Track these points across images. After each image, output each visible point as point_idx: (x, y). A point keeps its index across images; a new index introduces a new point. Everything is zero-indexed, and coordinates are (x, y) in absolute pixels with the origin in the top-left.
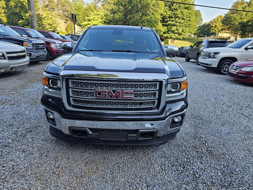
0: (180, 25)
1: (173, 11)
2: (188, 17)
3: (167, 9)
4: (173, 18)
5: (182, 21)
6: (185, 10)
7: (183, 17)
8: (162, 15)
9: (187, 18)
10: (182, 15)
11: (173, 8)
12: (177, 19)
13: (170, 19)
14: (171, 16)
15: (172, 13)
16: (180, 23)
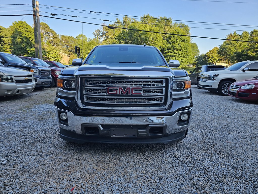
0: (179, 56)
1: (170, 44)
2: (185, 48)
3: (165, 42)
4: (171, 50)
5: (180, 52)
6: (182, 42)
7: (181, 48)
8: (160, 47)
9: (184, 49)
10: (180, 47)
11: (171, 41)
12: (175, 51)
13: (169, 51)
14: (169, 48)
15: (170, 45)
16: (178, 54)
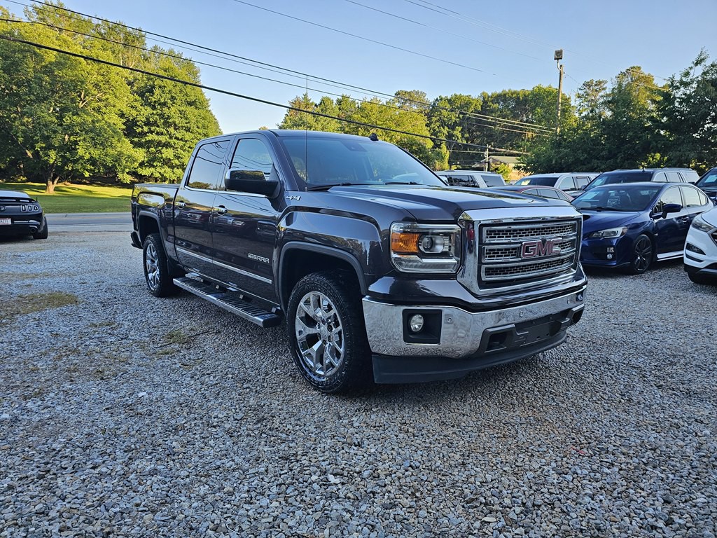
0: (184, 145)
1: (154, 108)
2: (200, 125)
3: (136, 100)
4: (158, 126)
5: (188, 136)
6: (189, 107)
7: (188, 125)
8: (122, 115)
9: (198, 127)
10: (185, 121)
11: (154, 100)
12: (171, 130)
13: (153, 128)
14: (151, 119)
15: (155, 112)
16: (182, 140)
